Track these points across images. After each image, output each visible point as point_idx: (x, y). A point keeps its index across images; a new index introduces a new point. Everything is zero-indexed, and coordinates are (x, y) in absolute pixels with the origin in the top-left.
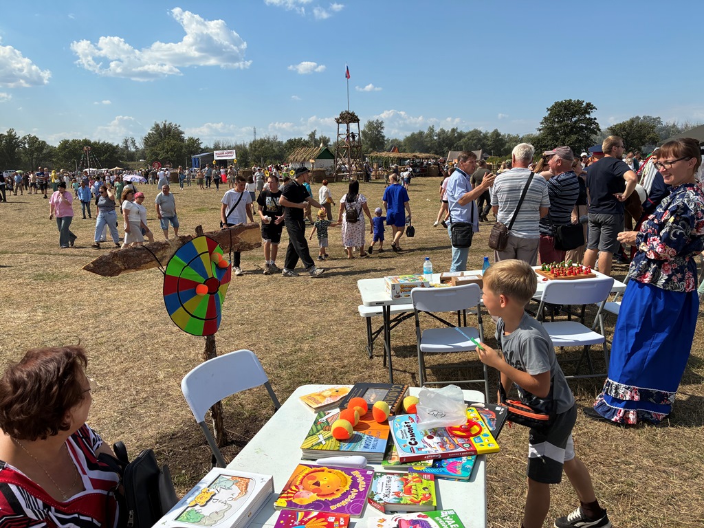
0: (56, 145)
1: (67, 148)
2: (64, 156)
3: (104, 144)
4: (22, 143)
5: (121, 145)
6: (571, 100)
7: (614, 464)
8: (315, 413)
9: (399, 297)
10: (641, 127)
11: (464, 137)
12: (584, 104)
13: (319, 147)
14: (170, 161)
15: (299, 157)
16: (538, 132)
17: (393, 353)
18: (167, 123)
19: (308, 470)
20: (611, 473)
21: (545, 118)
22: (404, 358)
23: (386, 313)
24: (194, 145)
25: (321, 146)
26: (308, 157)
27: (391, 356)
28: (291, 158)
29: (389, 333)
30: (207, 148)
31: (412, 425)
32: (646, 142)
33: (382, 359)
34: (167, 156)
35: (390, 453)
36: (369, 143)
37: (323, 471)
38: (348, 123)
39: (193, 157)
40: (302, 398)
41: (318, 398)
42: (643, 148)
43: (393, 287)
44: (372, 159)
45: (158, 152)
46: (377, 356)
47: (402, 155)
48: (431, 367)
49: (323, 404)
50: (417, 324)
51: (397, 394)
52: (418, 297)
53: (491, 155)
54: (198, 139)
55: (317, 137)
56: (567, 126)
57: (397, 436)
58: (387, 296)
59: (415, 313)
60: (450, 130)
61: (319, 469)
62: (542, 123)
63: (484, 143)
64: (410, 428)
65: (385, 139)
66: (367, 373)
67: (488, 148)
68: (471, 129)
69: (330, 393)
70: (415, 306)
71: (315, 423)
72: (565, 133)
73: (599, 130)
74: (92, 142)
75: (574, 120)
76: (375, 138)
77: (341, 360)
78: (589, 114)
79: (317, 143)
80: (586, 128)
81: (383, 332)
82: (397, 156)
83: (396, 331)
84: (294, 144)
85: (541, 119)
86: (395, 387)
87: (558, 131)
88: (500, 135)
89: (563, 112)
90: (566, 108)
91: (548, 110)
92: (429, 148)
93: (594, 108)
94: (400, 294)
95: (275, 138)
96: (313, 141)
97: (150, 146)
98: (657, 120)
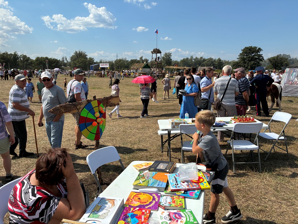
0: (34, 59)
1: (38, 60)
2: (37, 64)
3: (54, 59)
4: (20, 58)
5: (61, 60)
6: (252, 46)
7: (260, 198)
8: (139, 172)
9: (175, 127)
10: (282, 59)
11: (206, 60)
12: (258, 48)
13: (144, 63)
14: (81, 67)
15: (135, 67)
16: (237, 60)
17: (171, 150)
18: (80, 51)
19: (135, 194)
20: (258, 202)
21: (240, 54)
22: (176, 153)
23: (169, 134)
24: (91, 61)
25: (145, 63)
26: (139, 67)
27: (170, 152)
28: (132, 67)
29: (170, 142)
30: (97, 62)
31: (177, 177)
32: (284, 65)
33: (167, 153)
34: (80, 65)
35: (167, 188)
36: (165, 62)
37: (141, 194)
38: (156, 54)
39: (91, 66)
40: (134, 166)
41: (140, 166)
42: (282, 68)
43: (172, 123)
44: (166, 69)
45: (76, 63)
46: (165, 151)
47: (179, 68)
48: (187, 157)
49: (142, 169)
50: (182, 139)
51: (171, 165)
52: (182, 128)
53: (217, 68)
54: (93, 58)
55: (143, 59)
56: (250, 57)
57: (170, 181)
58: (169, 127)
59: (181, 134)
60: (200, 58)
61: (139, 193)
62: (239, 56)
63: (214, 64)
64: (175, 178)
65: (172, 60)
66: (161, 158)
67: (216, 66)
68: (209, 58)
69: (145, 164)
70: (181, 131)
71: (139, 175)
72: (249, 60)
73: (264, 60)
74: (49, 58)
75: (253, 55)
76: (168, 60)
77: (150, 153)
78: (259, 52)
79: (143, 61)
80: (258, 59)
81: (168, 142)
82: (177, 68)
83: (173, 142)
84: (133, 62)
85: (239, 54)
86: (171, 163)
87: (246, 59)
88: (221, 60)
89: (248, 51)
90: (249, 50)
91: (242, 50)
92: (191, 65)
93: (262, 50)
94: (175, 126)
95: (125, 59)
96: (142, 61)
97: (73, 61)
98: (289, 56)
